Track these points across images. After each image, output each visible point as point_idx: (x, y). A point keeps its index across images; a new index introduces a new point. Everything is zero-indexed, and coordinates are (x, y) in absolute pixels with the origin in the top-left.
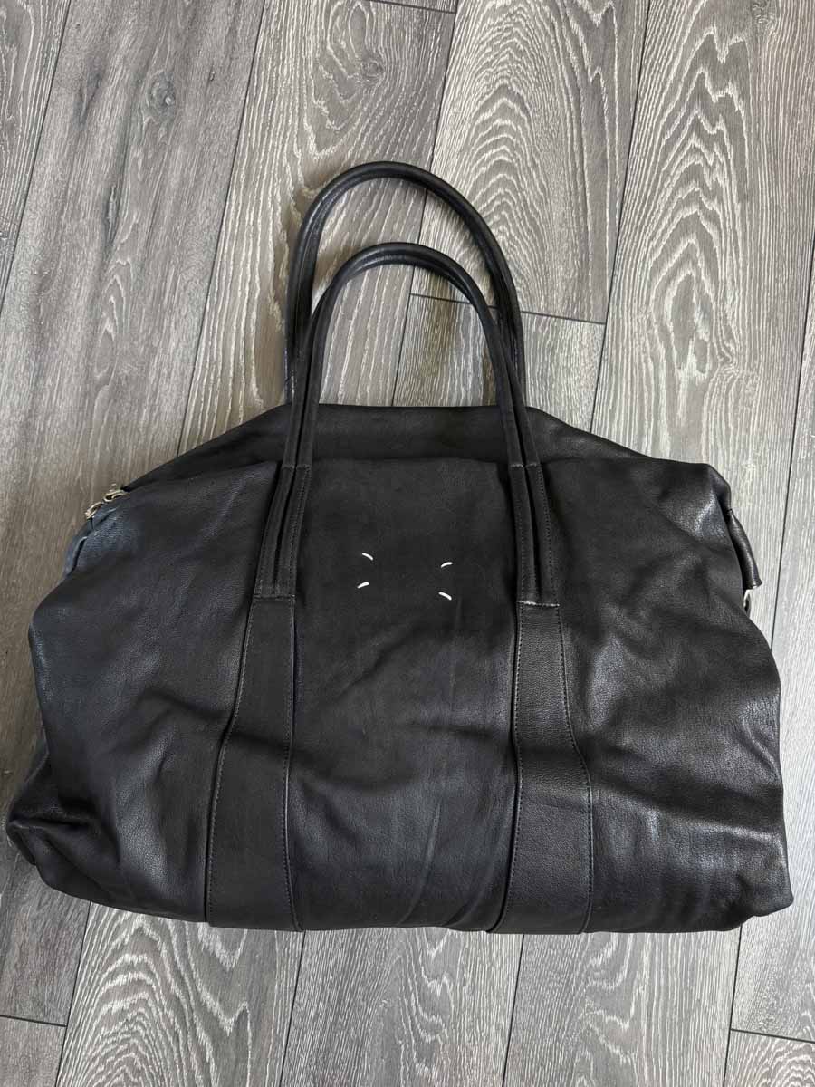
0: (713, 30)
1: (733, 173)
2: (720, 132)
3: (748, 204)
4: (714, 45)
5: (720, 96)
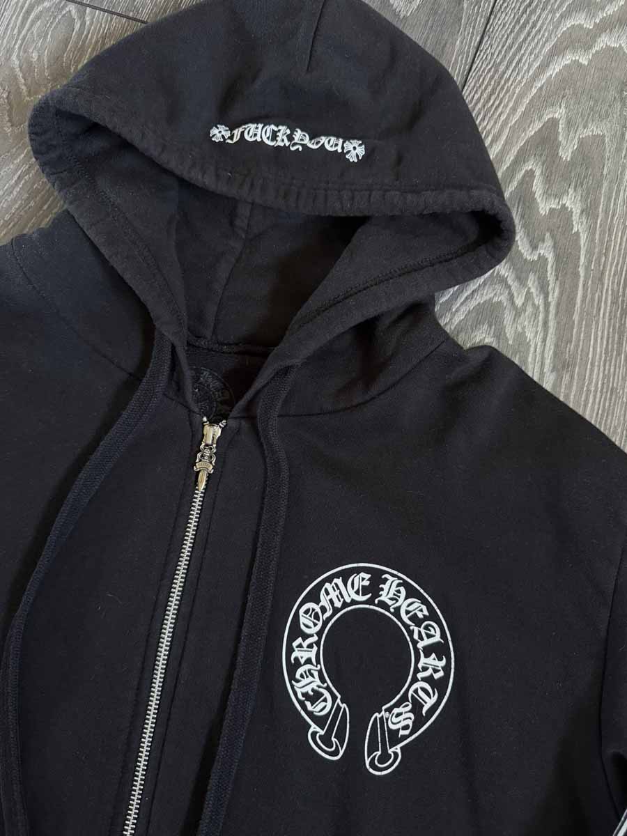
0: (559, 113)
1: (552, 324)
2: (543, 260)
3: (566, 378)
4: (558, 133)
5: (553, 206)
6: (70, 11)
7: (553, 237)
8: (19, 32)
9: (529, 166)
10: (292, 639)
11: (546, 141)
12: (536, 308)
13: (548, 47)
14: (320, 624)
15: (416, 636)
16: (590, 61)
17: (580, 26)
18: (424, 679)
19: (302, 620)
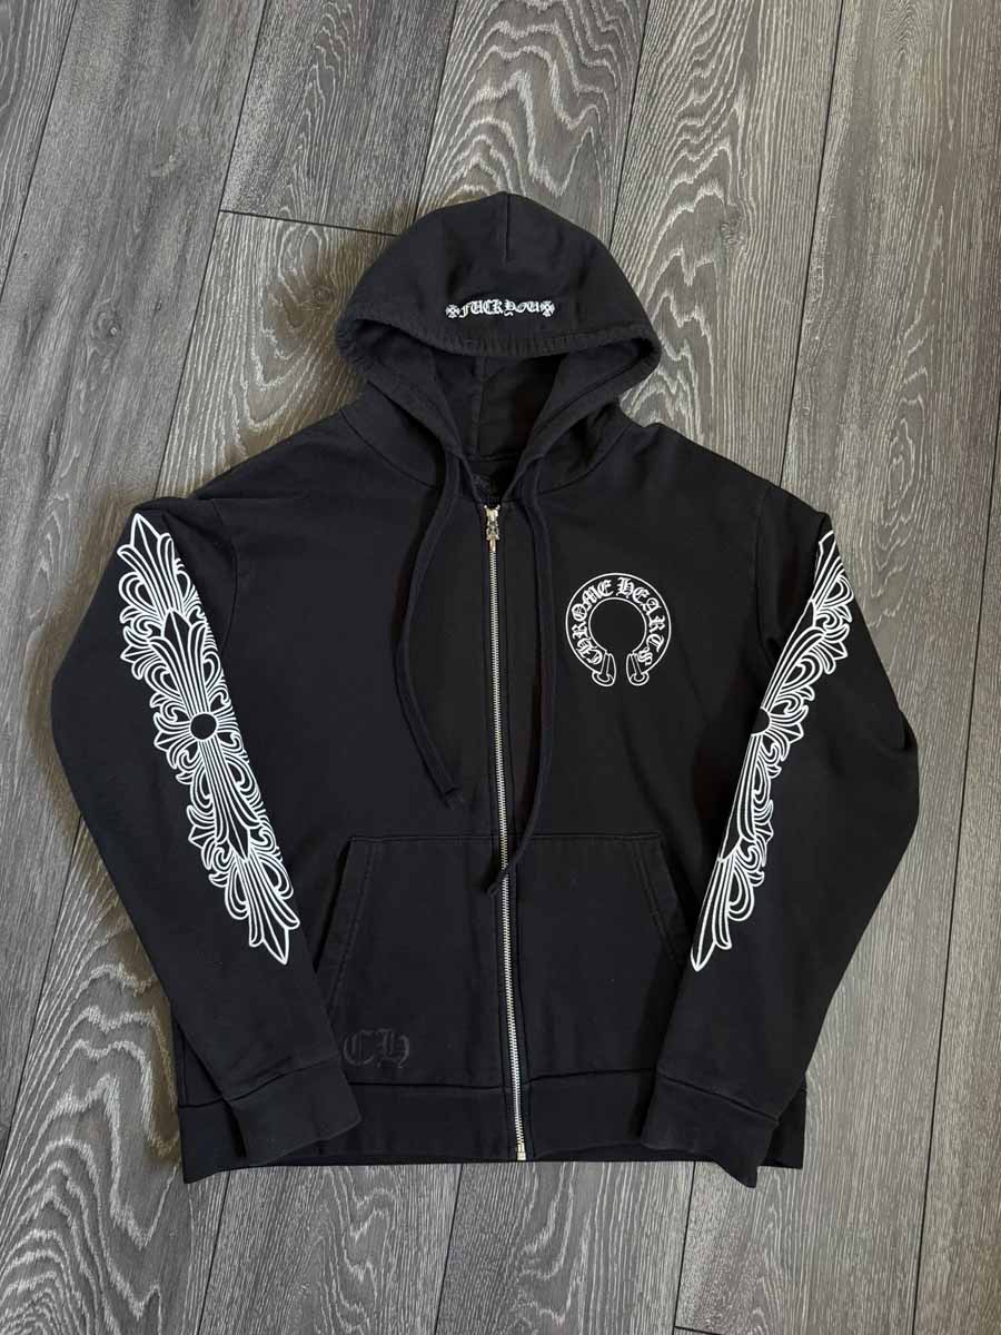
6: (311, 232)
7: (689, 342)
8: (278, 254)
9: (665, 295)
10: (570, 626)
11: (674, 274)
12: (685, 393)
13: (664, 204)
14: (586, 614)
15: (644, 609)
16: (695, 209)
17: (684, 183)
18: (654, 632)
19: (574, 615)
